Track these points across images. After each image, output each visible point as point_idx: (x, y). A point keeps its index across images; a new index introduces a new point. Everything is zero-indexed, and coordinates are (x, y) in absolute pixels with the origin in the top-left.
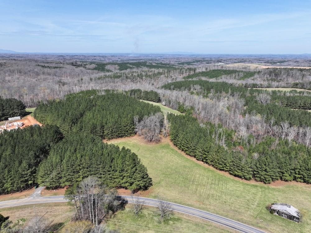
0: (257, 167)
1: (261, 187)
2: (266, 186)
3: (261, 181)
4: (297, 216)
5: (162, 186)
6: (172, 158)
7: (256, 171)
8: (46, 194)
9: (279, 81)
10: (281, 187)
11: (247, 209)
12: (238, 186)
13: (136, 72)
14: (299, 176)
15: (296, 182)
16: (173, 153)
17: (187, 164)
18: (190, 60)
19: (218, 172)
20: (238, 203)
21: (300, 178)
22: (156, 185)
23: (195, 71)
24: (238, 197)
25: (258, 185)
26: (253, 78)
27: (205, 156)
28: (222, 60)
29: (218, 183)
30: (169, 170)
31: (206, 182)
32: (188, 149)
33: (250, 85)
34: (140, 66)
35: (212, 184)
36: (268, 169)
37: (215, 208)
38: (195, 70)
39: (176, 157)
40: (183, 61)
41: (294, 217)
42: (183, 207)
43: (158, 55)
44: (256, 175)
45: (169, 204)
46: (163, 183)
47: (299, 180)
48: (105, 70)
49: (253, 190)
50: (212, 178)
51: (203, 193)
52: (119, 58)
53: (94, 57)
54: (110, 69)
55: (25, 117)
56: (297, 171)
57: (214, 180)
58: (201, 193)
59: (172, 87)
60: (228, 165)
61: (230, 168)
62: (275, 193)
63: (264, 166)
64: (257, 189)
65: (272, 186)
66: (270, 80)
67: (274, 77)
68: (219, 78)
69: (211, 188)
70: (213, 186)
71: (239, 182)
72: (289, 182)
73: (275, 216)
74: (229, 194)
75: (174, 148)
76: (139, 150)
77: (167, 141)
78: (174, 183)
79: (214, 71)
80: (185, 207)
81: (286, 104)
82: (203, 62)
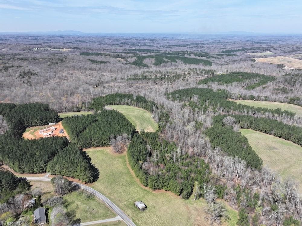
2: (151, 191)
15: (170, 192)
23: (213, 73)
30: (111, 173)
33: (248, 97)
34: (176, 59)
48: (142, 64)
54: (147, 63)
55: (58, 123)
65: (154, 192)
68: (230, 84)
79: (233, 73)
80: (101, 195)
81: (250, 126)
82: (248, 51)
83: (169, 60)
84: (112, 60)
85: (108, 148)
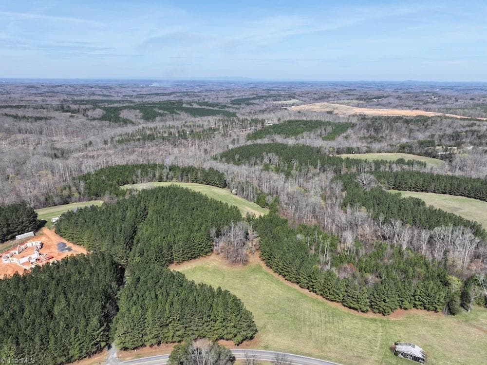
0: (375, 297)
1: (381, 321)
2: (385, 318)
3: (380, 313)
4: (422, 358)
5: (270, 331)
6: (270, 287)
7: (373, 302)
8: (126, 357)
9: (380, 139)
10: (401, 319)
11: (371, 353)
12: (355, 322)
13: (174, 126)
14: (419, 303)
15: (416, 309)
16: (269, 280)
17: (291, 295)
18: (247, 95)
19: (330, 303)
20: (360, 346)
21: (421, 305)
22: (262, 330)
23: (263, 124)
24: (358, 338)
25: (377, 318)
26: (345, 135)
27: (311, 284)
28: (295, 94)
29: (333, 320)
30: (271, 306)
31: (318, 320)
32: (288, 274)
33: (343, 149)
34: (175, 110)
35: (326, 322)
36: (387, 300)
37: (337, 355)
38: (263, 122)
39: (274, 285)
40: (237, 95)
41: (419, 358)
42: (300, 357)
43: (196, 84)
44: (373, 307)
45: (285, 355)
46: (269, 327)
47: (419, 307)
48: (121, 119)
49: (373, 326)
50: (324, 313)
51: (319, 336)
52: (134, 90)
53: (90, 89)
54: (129, 118)
55: (40, 232)
56: (417, 297)
57: (327, 316)
58: (317, 336)
59: (237, 157)
60: (341, 295)
61: (344, 299)
62: (396, 328)
63: (383, 296)
64: (377, 324)
65: (392, 318)
66: (369, 138)
67: (373, 133)
68: (300, 136)
69: (326, 328)
70: (328, 325)
71: (355, 316)
72: (409, 310)
73: (400, 358)
74: (348, 334)
75: (269, 271)
76: (224, 278)
77: (255, 260)
78: (282, 326)
79: (290, 122)
80: (303, 358)
81: (393, 184)
82: (268, 99)
83: (166, 112)
84: (56, 114)
85: (210, 259)
